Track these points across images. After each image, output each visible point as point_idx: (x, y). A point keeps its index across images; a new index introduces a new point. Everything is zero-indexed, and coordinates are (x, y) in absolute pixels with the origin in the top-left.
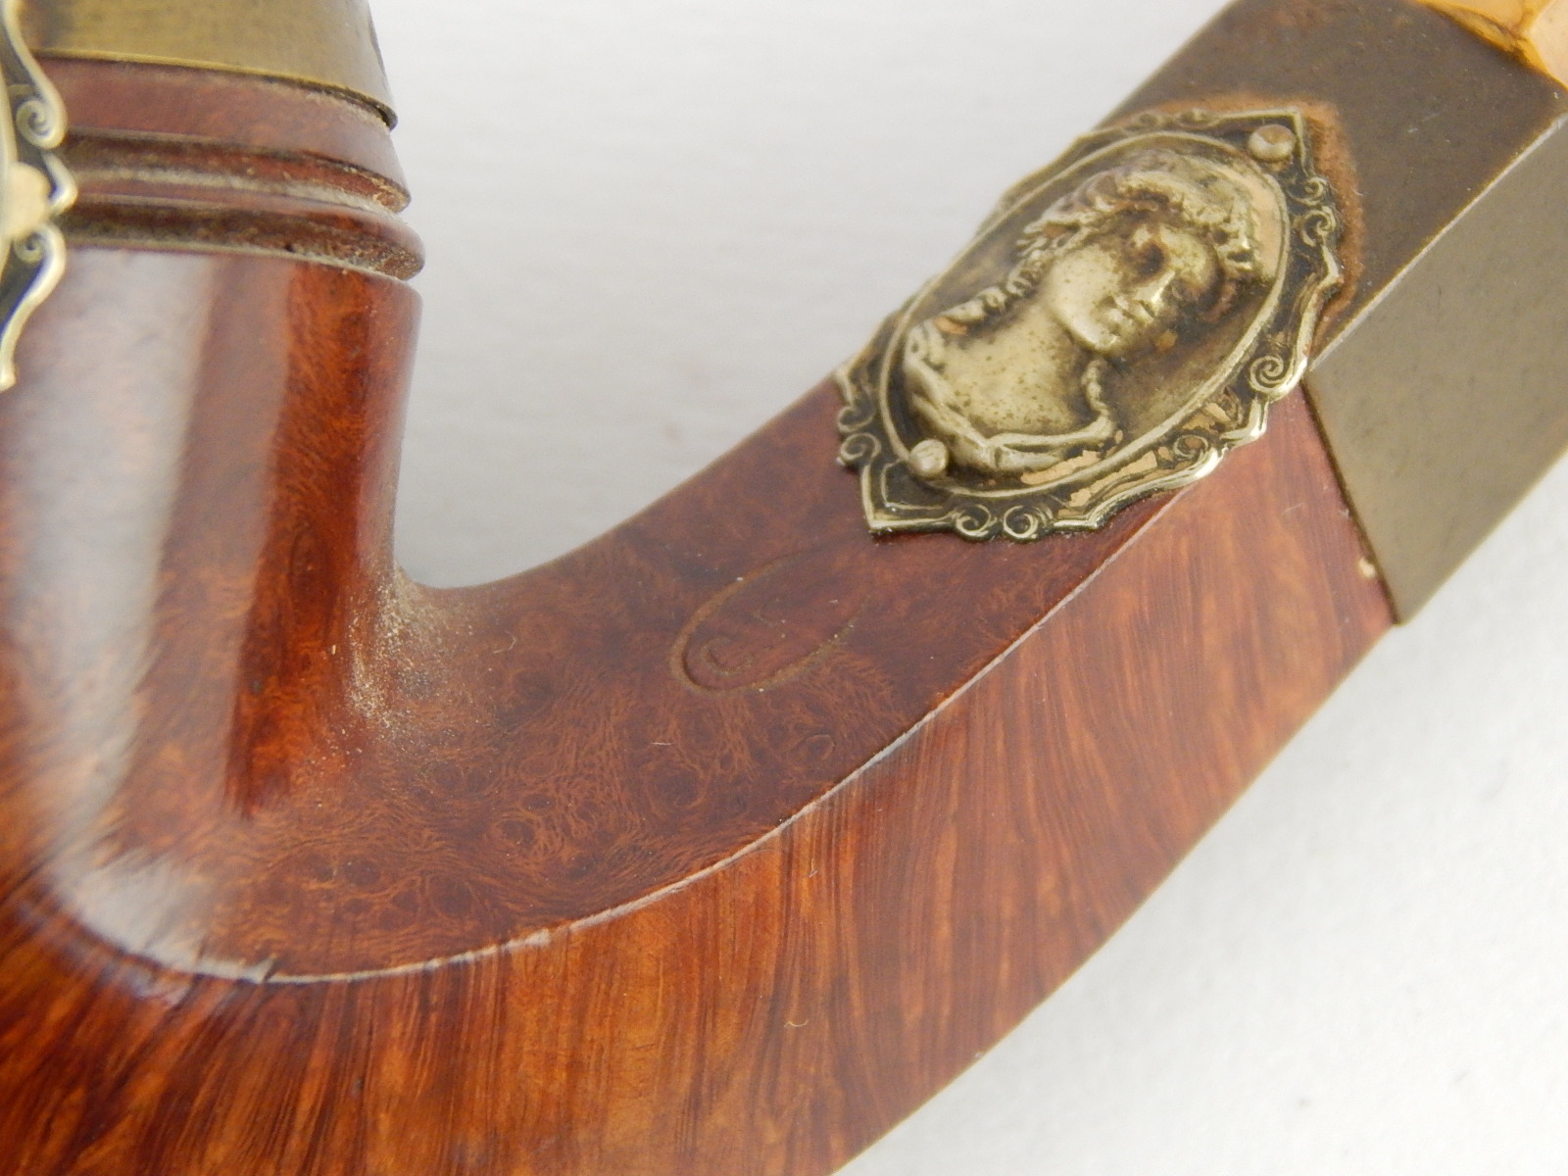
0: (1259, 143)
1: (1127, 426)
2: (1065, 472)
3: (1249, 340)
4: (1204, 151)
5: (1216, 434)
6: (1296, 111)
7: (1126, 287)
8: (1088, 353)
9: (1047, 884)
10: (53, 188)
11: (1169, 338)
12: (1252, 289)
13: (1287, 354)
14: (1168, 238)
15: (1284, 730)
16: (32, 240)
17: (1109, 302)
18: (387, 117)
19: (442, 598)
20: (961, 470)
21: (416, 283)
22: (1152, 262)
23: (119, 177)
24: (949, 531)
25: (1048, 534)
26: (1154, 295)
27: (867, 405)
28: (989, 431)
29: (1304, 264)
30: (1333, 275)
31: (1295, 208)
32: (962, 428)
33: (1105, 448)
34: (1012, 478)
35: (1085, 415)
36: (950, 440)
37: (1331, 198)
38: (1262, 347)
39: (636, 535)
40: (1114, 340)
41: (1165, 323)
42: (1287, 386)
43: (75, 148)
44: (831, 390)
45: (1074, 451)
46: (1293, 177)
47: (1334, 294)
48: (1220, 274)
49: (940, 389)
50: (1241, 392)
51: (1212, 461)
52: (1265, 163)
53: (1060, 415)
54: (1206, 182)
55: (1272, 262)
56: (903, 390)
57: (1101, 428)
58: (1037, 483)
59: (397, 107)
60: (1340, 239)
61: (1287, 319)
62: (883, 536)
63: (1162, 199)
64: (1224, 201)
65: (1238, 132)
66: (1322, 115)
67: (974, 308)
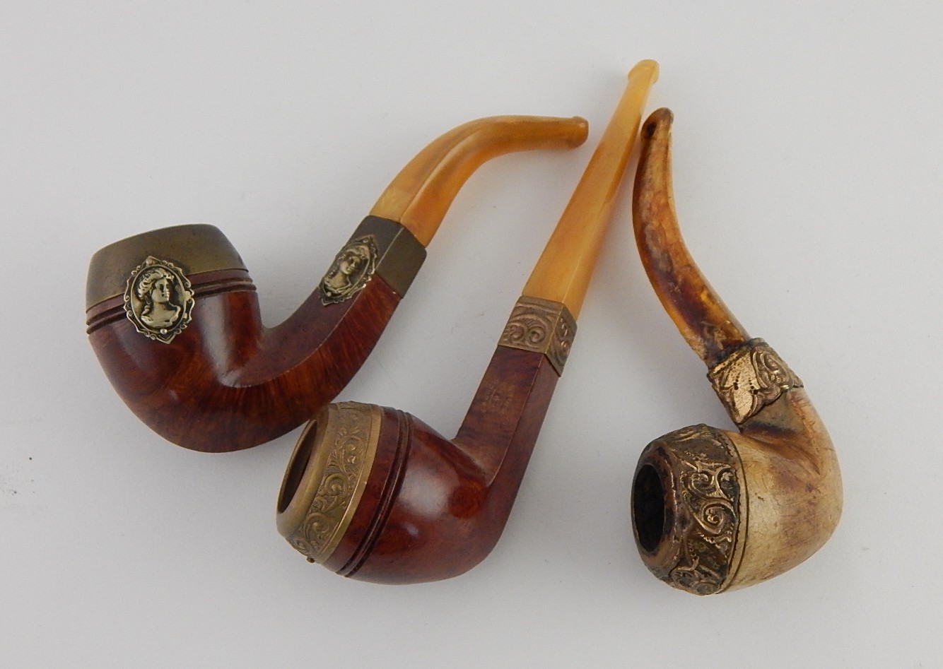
0: (364, 242)
1: (353, 283)
2: (346, 292)
3: (366, 268)
4: (358, 245)
5: (364, 282)
6: (368, 236)
7: (349, 265)
8: (346, 275)
9: (361, 345)
10: (191, 293)
11: (357, 271)
12: (366, 261)
13: (372, 269)
14: (354, 257)
15: (390, 317)
16: (190, 300)
17: (347, 268)
18: (247, 271)
19: (271, 329)
20: (333, 295)
21: (257, 291)
22: (352, 261)
23: (200, 289)
24: (334, 303)
25: (346, 300)
26: (353, 265)
27: (321, 289)
28: (335, 289)
29: (372, 256)
30: (376, 256)
31: (370, 249)
32: (332, 289)
33: (350, 287)
34: (340, 294)
35: (347, 283)
36: (330, 291)
37: (375, 246)
38: (368, 268)
39: (295, 314)
40: (349, 272)
41: (356, 268)
42: (373, 273)
43: (193, 287)
44: (317, 288)
45: (347, 289)
46: (369, 245)
47: (376, 259)
48: (361, 260)
49: (329, 285)
50: (367, 275)
51: (365, 285)
52: (365, 244)
53: (344, 284)
54: (357, 249)
55: (368, 257)
56: (325, 286)
57: (350, 284)
58: (343, 294)
59: (248, 269)
60: (376, 252)
61: (371, 264)
62: (325, 306)
63: (351, 252)
64: (360, 251)
65: (361, 241)
66: (372, 236)
67: (332, 273)
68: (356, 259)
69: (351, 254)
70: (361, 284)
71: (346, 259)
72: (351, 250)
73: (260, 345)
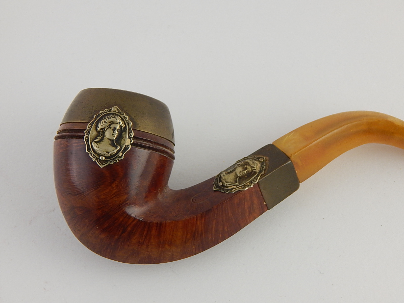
0: (260, 160)
1: (240, 184)
2: (233, 187)
3: (253, 177)
5: (248, 186)
6: (265, 158)
7: (243, 171)
8: (238, 177)
9: (226, 228)
10: (131, 141)
11: (246, 176)
12: (255, 173)
13: (257, 180)
14: (248, 167)
15: (255, 218)
16: (128, 145)
17: (241, 172)
20: (223, 185)
22: (246, 169)
23: (138, 141)
24: (220, 191)
25: (229, 193)
26: (245, 172)
27: (217, 179)
28: (226, 182)
29: (261, 171)
30: (263, 173)
31: (261, 166)
32: (224, 182)
33: (237, 185)
34: (228, 187)
35: (236, 182)
36: (223, 183)
37: (265, 166)
38: (254, 178)
39: (192, 188)
40: (240, 175)
41: (246, 175)
42: (256, 182)
43: (134, 138)
44: (215, 177)
45: (234, 185)
46: (262, 164)
47: (263, 174)
49: (223, 178)
50: (251, 182)
51: (247, 188)
52: (260, 162)
53: (234, 182)
54: (253, 162)
55: (258, 171)
57: (237, 184)
58: (230, 188)
60: (265, 170)
61: (257, 176)
62: (214, 191)
63: (248, 163)
64: (255, 164)
65: (259, 158)
66: (267, 158)
67: (229, 171)
68: (249, 169)
69: (247, 164)
70: (244, 186)
71: (242, 166)
72: (249, 161)
73: (160, 197)
